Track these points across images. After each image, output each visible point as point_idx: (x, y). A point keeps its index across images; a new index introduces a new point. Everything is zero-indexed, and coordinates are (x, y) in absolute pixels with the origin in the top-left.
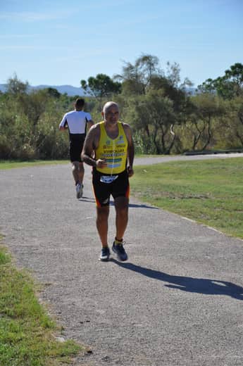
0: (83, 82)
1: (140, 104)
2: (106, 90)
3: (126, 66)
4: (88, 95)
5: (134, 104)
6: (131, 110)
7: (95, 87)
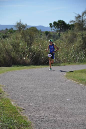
0: (51, 24)
1: (84, 36)
2: (62, 28)
3: (77, 16)
4: (53, 31)
5: (81, 36)
6: (79, 39)
7: (57, 27)
